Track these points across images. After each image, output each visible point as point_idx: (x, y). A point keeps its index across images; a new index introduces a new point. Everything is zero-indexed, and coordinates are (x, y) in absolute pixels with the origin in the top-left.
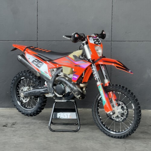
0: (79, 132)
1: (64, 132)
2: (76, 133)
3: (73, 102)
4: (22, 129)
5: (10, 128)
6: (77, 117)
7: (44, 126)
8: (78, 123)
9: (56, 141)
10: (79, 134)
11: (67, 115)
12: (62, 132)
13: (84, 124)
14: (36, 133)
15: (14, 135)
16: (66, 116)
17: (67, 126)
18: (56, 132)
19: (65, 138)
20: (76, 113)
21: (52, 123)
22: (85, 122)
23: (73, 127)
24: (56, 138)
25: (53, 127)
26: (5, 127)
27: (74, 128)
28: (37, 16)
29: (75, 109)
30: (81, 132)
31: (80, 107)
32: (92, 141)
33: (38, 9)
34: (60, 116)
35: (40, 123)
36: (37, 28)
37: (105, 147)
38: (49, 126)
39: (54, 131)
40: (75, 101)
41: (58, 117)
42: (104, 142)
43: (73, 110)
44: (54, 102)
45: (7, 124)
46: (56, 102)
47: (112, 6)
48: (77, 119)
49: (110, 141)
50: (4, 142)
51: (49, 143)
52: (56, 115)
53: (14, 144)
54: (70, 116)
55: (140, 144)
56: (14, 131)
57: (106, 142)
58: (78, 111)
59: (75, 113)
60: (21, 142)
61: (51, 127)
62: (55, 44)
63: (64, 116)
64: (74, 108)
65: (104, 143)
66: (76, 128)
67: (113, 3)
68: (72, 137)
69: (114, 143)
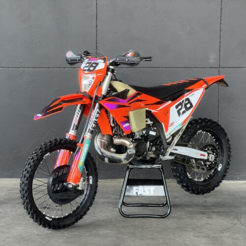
0: (169, 218)
1: (144, 218)
2: (165, 219)
3: (159, 169)
6: (165, 194)
7: (111, 208)
8: (167, 203)
9: (132, 233)
10: (169, 221)
11: (149, 190)
12: (140, 218)
14: (98, 220)
16: (147, 191)
17: (148, 208)
18: (131, 219)
19: (147, 228)
20: (164, 187)
21: (123, 203)
24: (132, 228)
25: (126, 210)
27: (161, 211)
28: (96, 27)
29: (162, 180)
30: (173, 218)
32: (192, 234)
33: (98, 16)
35: (103, 203)
36: (97, 46)
37: (215, 243)
38: (120, 207)
39: (128, 216)
40: (162, 167)
41: (134, 193)
42: (213, 235)
43: (159, 182)
44: (128, 168)
46: (131, 169)
47: (221, 9)
48: (166, 196)
49: (223, 233)
50: (47, 234)
51: (121, 236)
53: (65, 238)
54: (154, 191)
59: (162, 187)
60: (74, 233)
61: (122, 209)
65: (213, 237)
67: (223, 4)
68: (158, 227)
69: (230, 237)
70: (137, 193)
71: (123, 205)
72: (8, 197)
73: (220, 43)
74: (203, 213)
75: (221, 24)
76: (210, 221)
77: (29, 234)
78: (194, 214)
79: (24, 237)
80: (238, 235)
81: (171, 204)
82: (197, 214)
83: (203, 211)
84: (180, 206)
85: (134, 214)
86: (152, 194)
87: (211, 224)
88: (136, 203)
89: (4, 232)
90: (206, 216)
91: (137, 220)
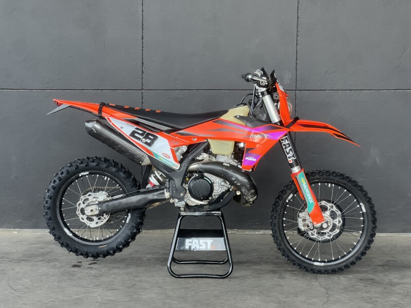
0: (230, 278)
1: (200, 279)
2: (225, 280)
3: (218, 216)
4: (112, 272)
5: (86, 271)
6: (226, 248)
7: (158, 266)
8: (228, 260)
9: (182, 298)
10: (231, 283)
11: (206, 244)
13: (240, 263)
14: (140, 281)
15: (95, 286)
16: (203, 244)
18: (183, 279)
19: (202, 291)
20: (225, 240)
21: (173, 259)
22: (242, 257)
23: (218, 268)
24: (183, 291)
25: (177, 268)
26: (76, 269)
27: (220, 270)
28: (142, 39)
29: (222, 231)
30: (233, 278)
31: (232, 228)
32: (258, 298)
33: (144, 25)
34: (190, 244)
35: (149, 260)
36: (143, 63)
38: (169, 265)
39: (179, 276)
40: (222, 214)
41: (187, 247)
42: (284, 300)
43: (217, 233)
44: (179, 216)
45: (81, 262)
46: (184, 216)
47: (298, 18)
48: (227, 251)
49: (297, 297)
51: (169, 301)
52: (183, 244)
53: (97, 304)
54: (212, 244)
55: (360, 304)
56: (94, 276)
57: (287, 299)
58: (228, 235)
59: (222, 239)
60: (110, 298)
61: (172, 268)
62: (180, 96)
63: (200, 245)
64: (221, 229)
65: (284, 302)
66: (224, 270)
67: (299, 12)
68: (215, 290)
69: (304, 302)
70: (190, 247)
71: (173, 262)
72: (28, 252)
73: (296, 60)
74: (274, 272)
75: (297, 36)
76: (282, 282)
77: (52, 300)
78: (262, 274)
79: (45, 304)
80: (315, 300)
81: (233, 261)
82: (266, 273)
83: (274, 269)
84: (245, 263)
85: (187, 273)
86: (209, 248)
87: (283, 286)
88: (190, 259)
89: (20, 297)
90: (277, 276)
91: (191, 281)
